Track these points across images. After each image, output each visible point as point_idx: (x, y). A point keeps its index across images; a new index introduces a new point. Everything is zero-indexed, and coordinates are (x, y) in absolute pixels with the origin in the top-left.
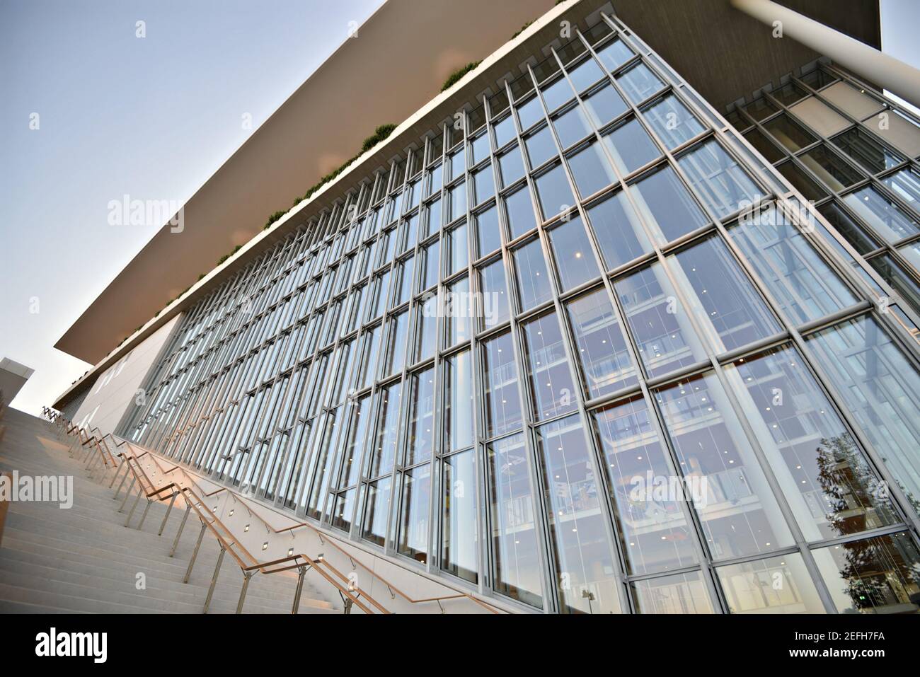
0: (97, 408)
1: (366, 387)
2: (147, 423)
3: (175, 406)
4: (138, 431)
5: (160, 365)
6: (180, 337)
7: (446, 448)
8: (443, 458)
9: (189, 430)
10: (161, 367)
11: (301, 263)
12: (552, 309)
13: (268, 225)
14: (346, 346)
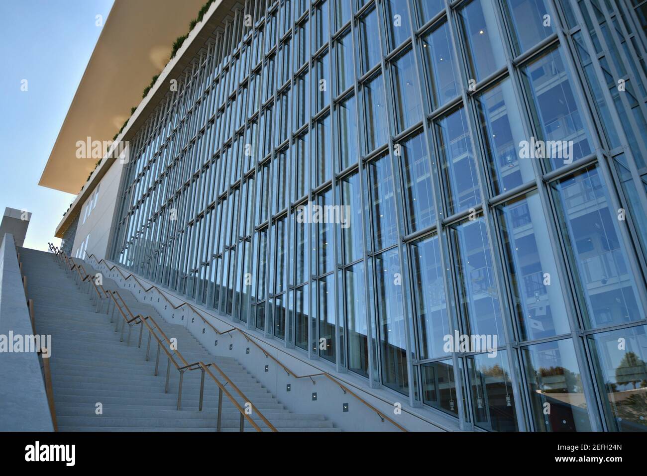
0: (88, 237)
1: (327, 181)
2: (126, 248)
3: (148, 227)
4: (122, 255)
5: (123, 197)
6: (132, 169)
7: (377, 248)
8: (375, 256)
9: (171, 242)
10: (125, 198)
11: (227, 69)
12: (461, 105)
13: (174, 54)
14: (300, 141)
